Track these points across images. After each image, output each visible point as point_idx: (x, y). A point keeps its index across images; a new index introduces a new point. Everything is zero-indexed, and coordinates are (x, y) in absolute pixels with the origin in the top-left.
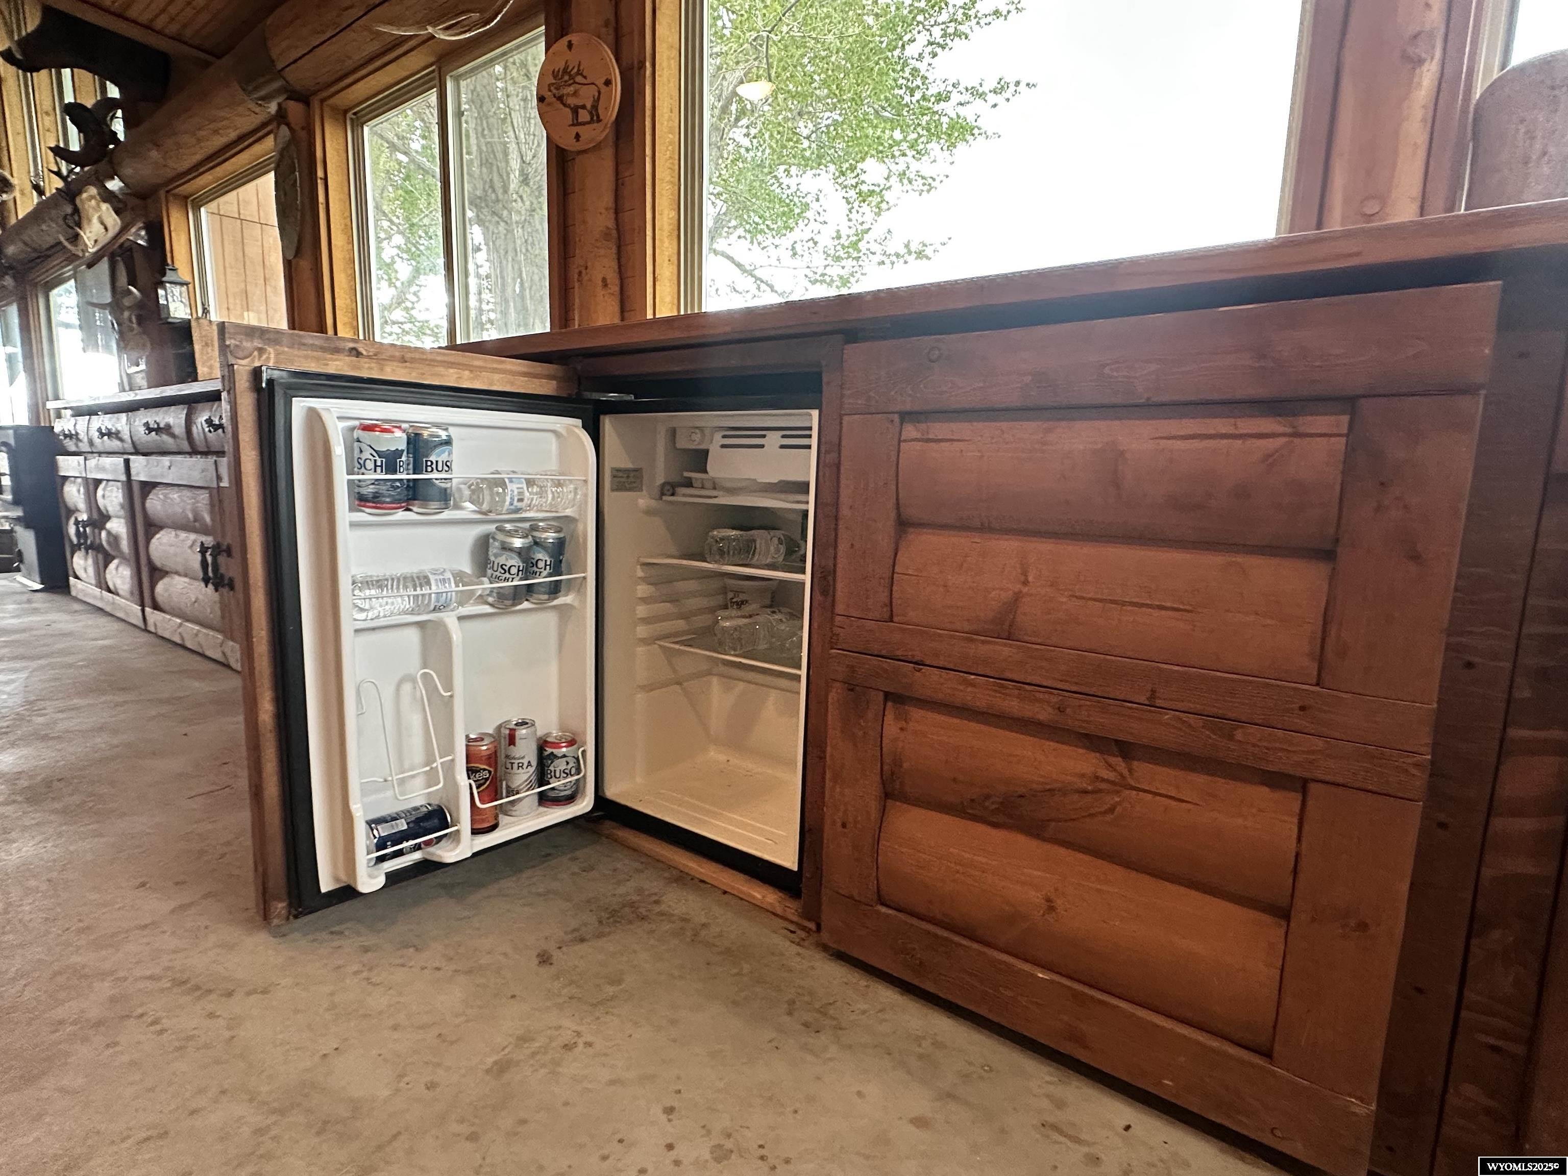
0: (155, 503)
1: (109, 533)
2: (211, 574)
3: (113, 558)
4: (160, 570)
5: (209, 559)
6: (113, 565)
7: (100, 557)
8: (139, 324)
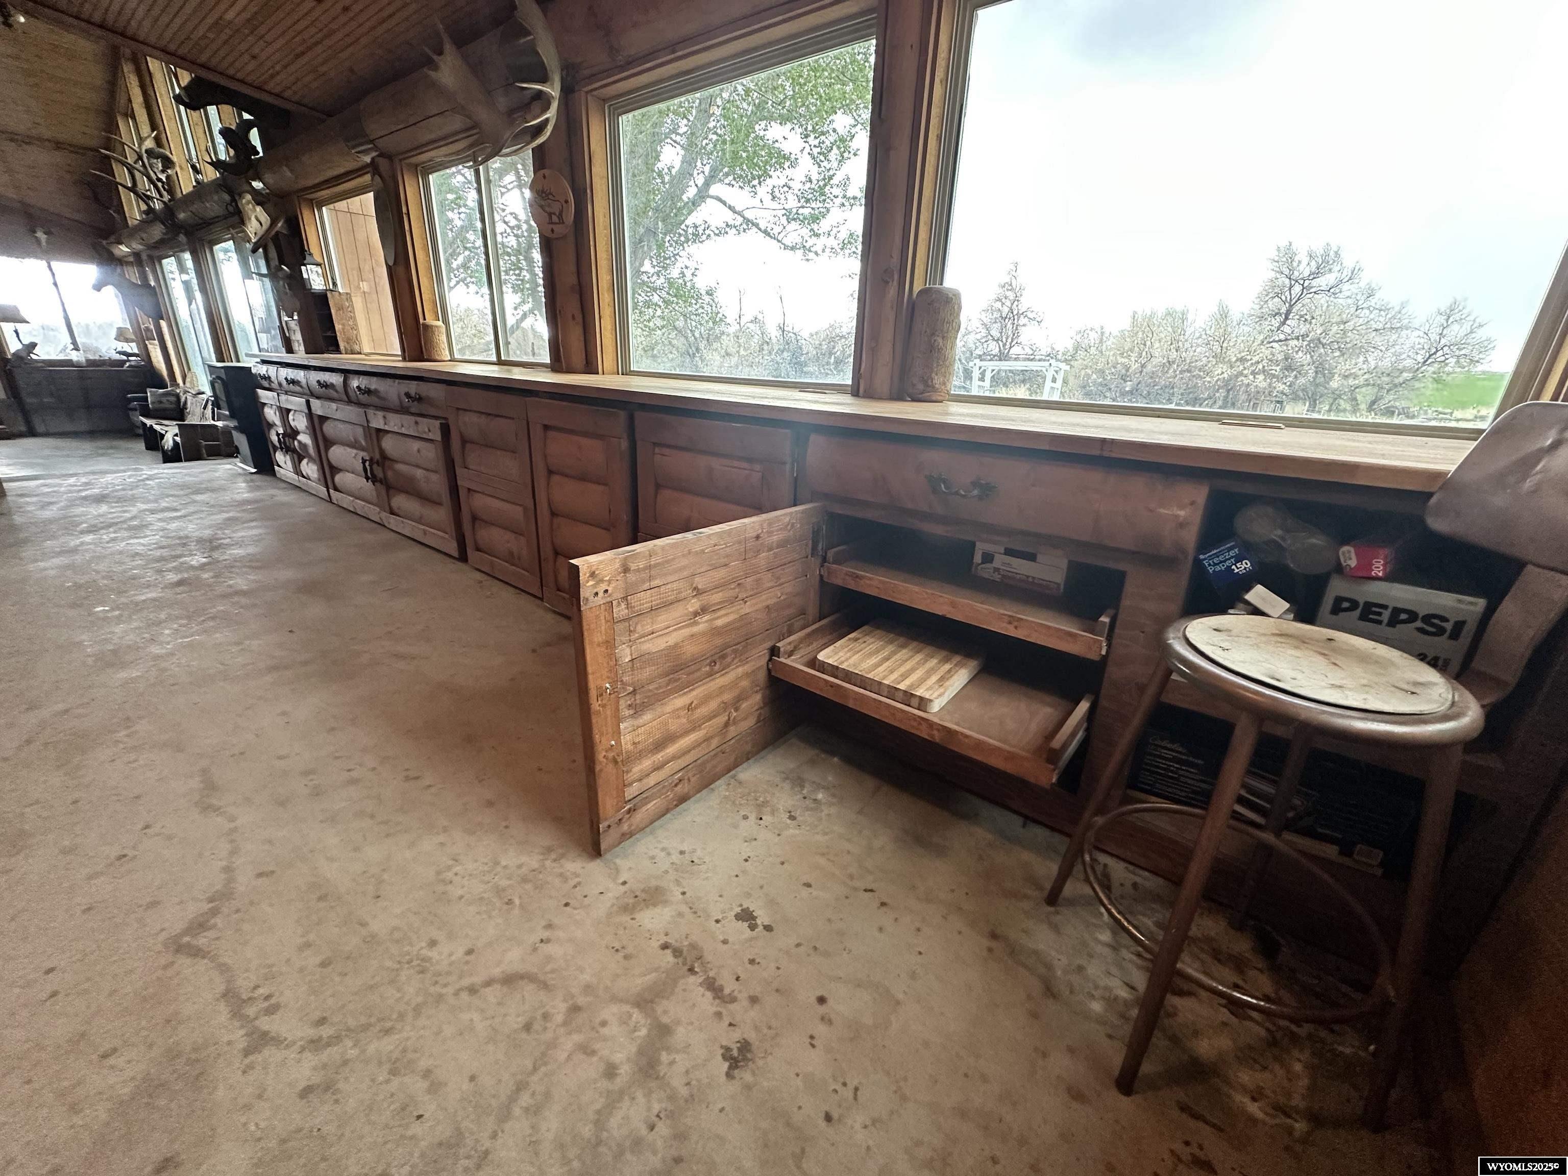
0: (329, 429)
1: (300, 442)
2: (369, 475)
3: (304, 457)
4: (336, 468)
5: (368, 468)
6: (305, 461)
7: (296, 457)
8: (290, 289)
